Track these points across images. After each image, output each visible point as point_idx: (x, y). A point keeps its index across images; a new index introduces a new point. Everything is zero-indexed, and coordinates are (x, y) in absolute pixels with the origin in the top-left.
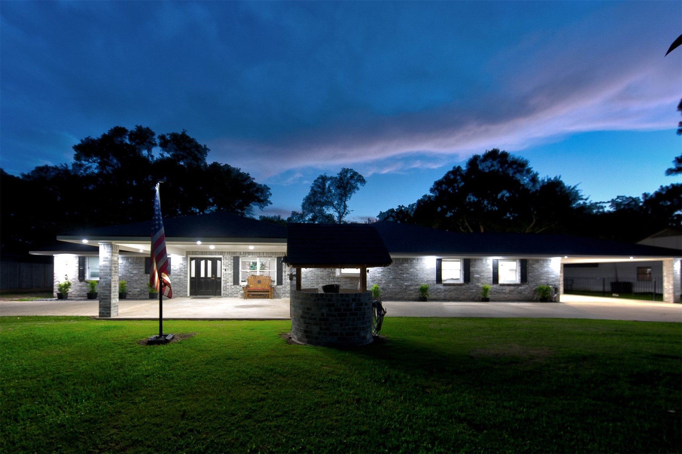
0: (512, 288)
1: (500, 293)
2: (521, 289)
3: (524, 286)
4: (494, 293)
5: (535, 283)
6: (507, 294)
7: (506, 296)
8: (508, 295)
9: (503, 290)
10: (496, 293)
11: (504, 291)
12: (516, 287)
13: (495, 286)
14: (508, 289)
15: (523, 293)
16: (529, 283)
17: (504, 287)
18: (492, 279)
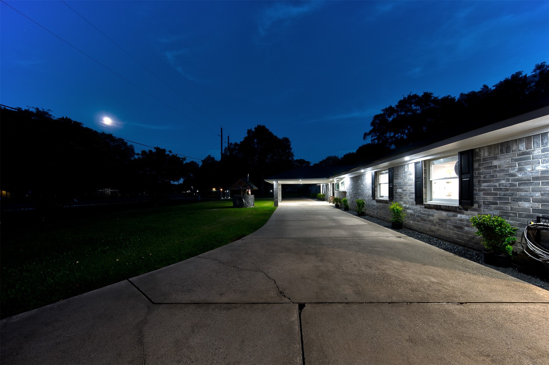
0: (444, 214)
1: (425, 220)
2: (461, 220)
3: (469, 212)
4: (417, 218)
5: (497, 209)
6: (435, 225)
7: (433, 228)
8: (437, 227)
9: (429, 215)
10: (419, 219)
11: (431, 218)
12: (451, 214)
13: (418, 207)
14: (437, 214)
15: (466, 228)
16: (479, 206)
17: (432, 212)
18: (414, 196)
